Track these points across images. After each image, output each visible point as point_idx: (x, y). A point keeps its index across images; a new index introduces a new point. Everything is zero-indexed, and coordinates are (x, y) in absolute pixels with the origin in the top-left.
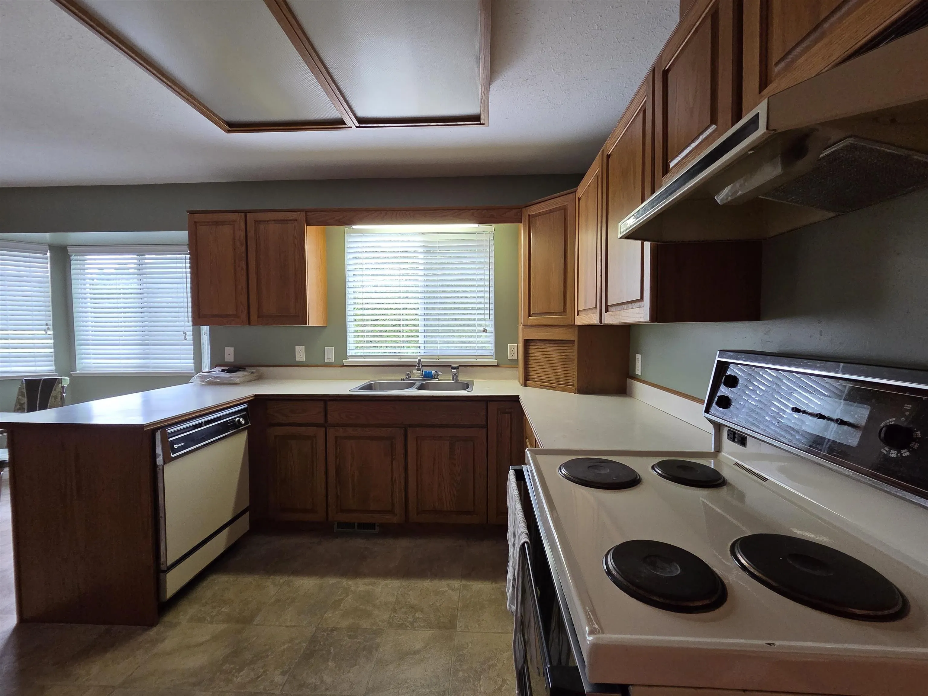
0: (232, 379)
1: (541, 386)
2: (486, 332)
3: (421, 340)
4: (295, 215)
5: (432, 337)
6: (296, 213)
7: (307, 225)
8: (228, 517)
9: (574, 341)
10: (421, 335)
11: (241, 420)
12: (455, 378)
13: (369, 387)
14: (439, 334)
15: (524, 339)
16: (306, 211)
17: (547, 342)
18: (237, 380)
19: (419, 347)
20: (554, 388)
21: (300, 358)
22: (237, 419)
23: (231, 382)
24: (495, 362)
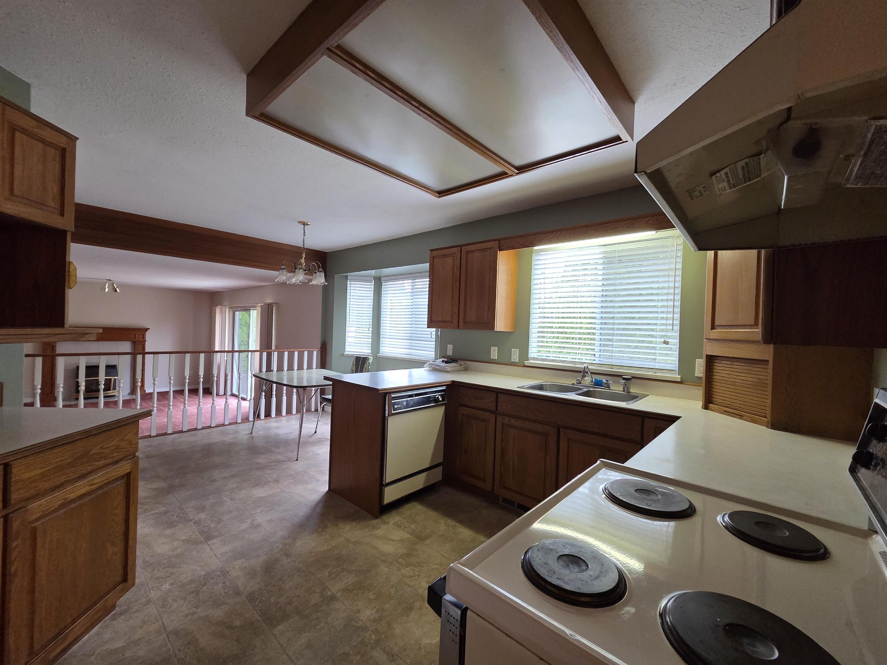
0: (446, 368)
1: (725, 411)
2: (668, 344)
3: (597, 348)
4: (491, 244)
5: (607, 345)
6: (492, 242)
7: (499, 251)
8: (427, 466)
9: (768, 361)
10: (597, 343)
11: (440, 397)
12: (626, 388)
13: (540, 387)
14: (614, 343)
15: (706, 355)
16: (499, 240)
17: (735, 360)
18: (449, 369)
19: (594, 355)
20: (741, 417)
21: (493, 357)
22: (437, 396)
23: (446, 370)
24: (677, 377)
